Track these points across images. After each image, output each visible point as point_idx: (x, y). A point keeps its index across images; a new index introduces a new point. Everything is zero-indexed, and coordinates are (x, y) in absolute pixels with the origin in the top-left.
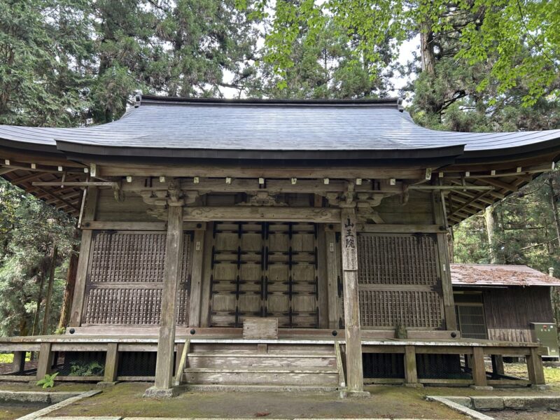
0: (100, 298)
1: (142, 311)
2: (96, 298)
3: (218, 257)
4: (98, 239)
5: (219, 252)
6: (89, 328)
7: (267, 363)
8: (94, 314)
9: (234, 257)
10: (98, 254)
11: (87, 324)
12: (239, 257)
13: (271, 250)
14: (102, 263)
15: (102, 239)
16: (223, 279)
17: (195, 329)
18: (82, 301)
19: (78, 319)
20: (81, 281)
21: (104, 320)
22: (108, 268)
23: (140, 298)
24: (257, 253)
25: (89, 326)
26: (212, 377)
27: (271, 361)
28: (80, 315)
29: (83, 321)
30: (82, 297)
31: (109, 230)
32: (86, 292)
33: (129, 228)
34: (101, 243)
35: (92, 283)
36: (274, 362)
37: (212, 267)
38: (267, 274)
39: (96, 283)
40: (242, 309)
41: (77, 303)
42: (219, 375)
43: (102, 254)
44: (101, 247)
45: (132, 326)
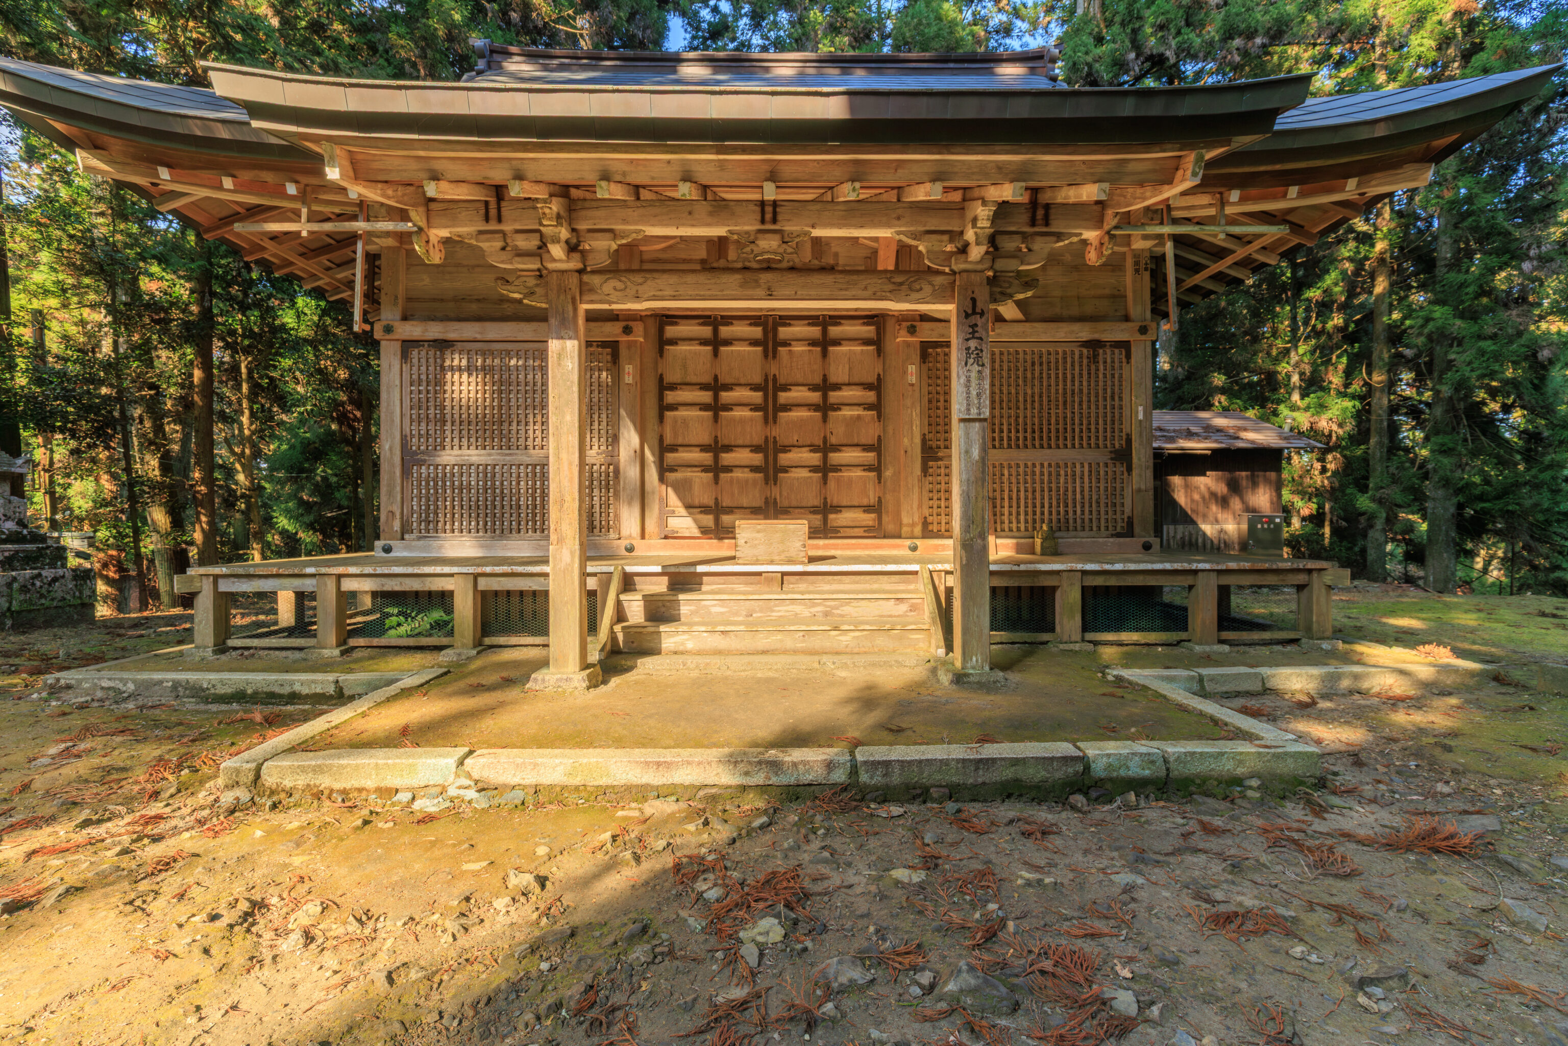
0: (436, 484)
1: (523, 507)
2: (428, 484)
3: (671, 397)
4: (415, 361)
5: (673, 387)
6: (421, 543)
7: (782, 610)
8: (428, 516)
9: (706, 397)
10: (420, 392)
11: (416, 534)
12: (716, 397)
13: (782, 380)
14: (431, 411)
15: (423, 361)
16: (686, 442)
17: (634, 543)
18: (398, 489)
19: (397, 525)
20: (391, 449)
21: (448, 527)
22: (444, 422)
23: (518, 483)
24: (755, 388)
25: (419, 538)
26: (672, 640)
27: (790, 608)
28: (398, 516)
29: (405, 529)
30: (399, 481)
31: (435, 341)
32: (406, 472)
33: (479, 337)
34: (423, 369)
35: (415, 453)
36: (798, 608)
37: (661, 418)
38: (775, 431)
39: (423, 453)
40: (726, 502)
41: (390, 493)
42: (686, 637)
43: (428, 392)
44: (423, 377)
45: (507, 539)
